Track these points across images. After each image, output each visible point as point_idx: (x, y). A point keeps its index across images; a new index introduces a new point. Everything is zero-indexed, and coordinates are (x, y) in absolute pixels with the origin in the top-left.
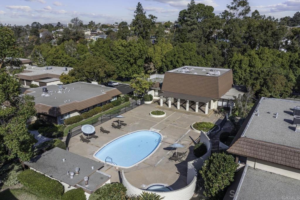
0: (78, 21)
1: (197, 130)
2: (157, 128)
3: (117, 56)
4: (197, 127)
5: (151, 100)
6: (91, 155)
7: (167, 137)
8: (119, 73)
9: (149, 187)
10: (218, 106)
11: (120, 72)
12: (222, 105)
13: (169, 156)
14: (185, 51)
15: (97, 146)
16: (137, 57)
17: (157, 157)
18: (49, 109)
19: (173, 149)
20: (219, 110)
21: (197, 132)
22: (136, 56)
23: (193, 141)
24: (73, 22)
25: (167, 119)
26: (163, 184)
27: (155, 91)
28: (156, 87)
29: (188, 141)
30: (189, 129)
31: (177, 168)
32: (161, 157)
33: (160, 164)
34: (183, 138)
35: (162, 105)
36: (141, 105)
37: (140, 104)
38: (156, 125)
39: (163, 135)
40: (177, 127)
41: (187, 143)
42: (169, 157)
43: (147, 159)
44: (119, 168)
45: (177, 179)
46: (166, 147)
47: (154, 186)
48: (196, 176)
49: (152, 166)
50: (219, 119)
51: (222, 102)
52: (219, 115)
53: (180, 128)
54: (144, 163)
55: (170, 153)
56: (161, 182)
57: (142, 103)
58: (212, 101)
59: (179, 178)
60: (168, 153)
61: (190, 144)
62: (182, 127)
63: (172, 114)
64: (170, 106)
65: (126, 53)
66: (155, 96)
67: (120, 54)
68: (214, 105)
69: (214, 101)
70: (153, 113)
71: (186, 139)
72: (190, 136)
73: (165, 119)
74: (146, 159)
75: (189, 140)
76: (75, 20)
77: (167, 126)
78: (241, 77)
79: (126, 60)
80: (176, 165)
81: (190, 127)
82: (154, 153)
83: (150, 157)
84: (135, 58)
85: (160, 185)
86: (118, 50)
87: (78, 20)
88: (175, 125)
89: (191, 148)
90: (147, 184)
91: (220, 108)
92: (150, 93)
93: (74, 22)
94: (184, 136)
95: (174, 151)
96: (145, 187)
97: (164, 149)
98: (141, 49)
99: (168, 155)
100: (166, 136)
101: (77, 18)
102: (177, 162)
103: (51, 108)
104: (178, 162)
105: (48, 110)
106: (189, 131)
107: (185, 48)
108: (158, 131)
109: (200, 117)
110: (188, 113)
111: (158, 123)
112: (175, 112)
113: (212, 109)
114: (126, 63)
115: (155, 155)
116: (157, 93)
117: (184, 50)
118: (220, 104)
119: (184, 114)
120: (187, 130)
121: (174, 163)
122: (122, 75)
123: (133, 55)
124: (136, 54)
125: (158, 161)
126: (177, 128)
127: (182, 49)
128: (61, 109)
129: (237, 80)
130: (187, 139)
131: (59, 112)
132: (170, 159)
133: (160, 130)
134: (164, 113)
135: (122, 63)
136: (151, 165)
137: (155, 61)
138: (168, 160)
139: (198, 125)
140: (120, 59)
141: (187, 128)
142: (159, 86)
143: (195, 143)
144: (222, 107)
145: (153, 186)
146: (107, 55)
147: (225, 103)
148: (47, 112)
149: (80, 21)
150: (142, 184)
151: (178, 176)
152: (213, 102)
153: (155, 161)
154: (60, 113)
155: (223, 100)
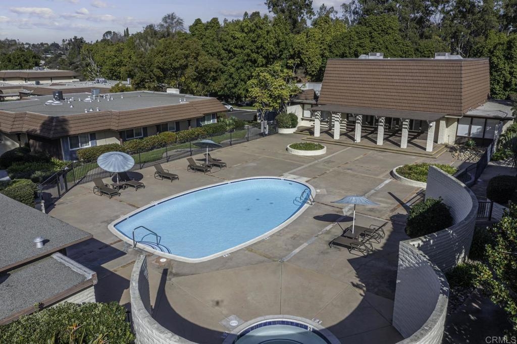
0: (175, 20)
1: (411, 179)
2: (302, 175)
3: (230, 51)
4: (409, 174)
5: (294, 126)
6: (104, 225)
7: (326, 193)
8: (233, 88)
9: (252, 328)
10: (457, 136)
11: (236, 85)
12: (467, 132)
13: (329, 235)
14: (375, 34)
15: (131, 205)
16: (271, 53)
17: (294, 238)
18: (42, 122)
19: (342, 218)
20: (461, 145)
21: (410, 184)
22: (269, 51)
23: (402, 204)
24: (166, 22)
25: (329, 158)
26: (304, 319)
27: (303, 109)
28: (306, 99)
29: (387, 203)
30: (387, 178)
31: (356, 270)
32: (306, 239)
33: (297, 257)
34: (372, 195)
35: (317, 134)
36: (269, 134)
37: (267, 133)
38: (299, 168)
39: (316, 187)
40: (355, 173)
41: (385, 207)
42: (329, 238)
43: (263, 240)
44: (170, 261)
45: (355, 305)
46: (321, 213)
47: (270, 323)
48: (444, 293)
49: (274, 261)
50: (465, 162)
51: (468, 126)
52: (462, 154)
53: (363, 175)
54: (251, 251)
55: (335, 229)
56: (297, 311)
57: (273, 131)
58: (443, 123)
59: (362, 301)
60: (328, 228)
61: (392, 211)
62: (366, 173)
63: (341, 151)
64: (337, 136)
65: (248, 44)
66: (302, 119)
67: (236, 47)
68: (448, 135)
69: (449, 122)
70: (295, 147)
71: (380, 199)
72: (390, 193)
73: (323, 159)
74: (259, 242)
75: (389, 201)
76: (170, 17)
77: (328, 172)
78: (508, 80)
79: (247, 60)
80: (351, 261)
81: (387, 175)
82: (286, 227)
83: (271, 236)
84: (268, 54)
85: (292, 324)
86: (232, 39)
87: (175, 18)
88: (349, 169)
89: (395, 219)
90: (244, 318)
91: (462, 141)
92: (290, 109)
93: (168, 21)
94: (373, 191)
95: (345, 225)
96: (235, 327)
97: (317, 218)
98: (281, 38)
99: (328, 232)
100: (325, 190)
101: (174, 15)
102: (353, 251)
103: (46, 119)
104: (356, 254)
105: (39, 125)
106: (387, 182)
107: (375, 27)
108: (303, 180)
109: (414, 157)
110: (382, 150)
111: (306, 165)
112: (350, 148)
113: (441, 144)
114: (248, 67)
115: (288, 232)
116: (307, 114)
117: (372, 31)
118: (463, 130)
119: (371, 151)
120: (382, 181)
121: (345, 255)
122: (240, 92)
123: (264, 48)
124: (270, 47)
125: (295, 248)
126: (353, 176)
127: (368, 30)
128: (71, 122)
129: (498, 87)
130: (381, 197)
131: (63, 129)
132: (334, 243)
133: (309, 179)
134: (322, 148)
135: (239, 65)
136: (270, 258)
137: (307, 59)
138: (326, 246)
139: (410, 169)
140: (236, 59)
141: (381, 177)
142: (313, 98)
143: (406, 208)
144: (469, 138)
145: (265, 324)
146: (211, 51)
147: (476, 129)
148: (37, 127)
149: (178, 21)
150: (227, 316)
151: (357, 296)
152: (445, 125)
153: (284, 247)
154: (67, 132)
155: (472, 120)
